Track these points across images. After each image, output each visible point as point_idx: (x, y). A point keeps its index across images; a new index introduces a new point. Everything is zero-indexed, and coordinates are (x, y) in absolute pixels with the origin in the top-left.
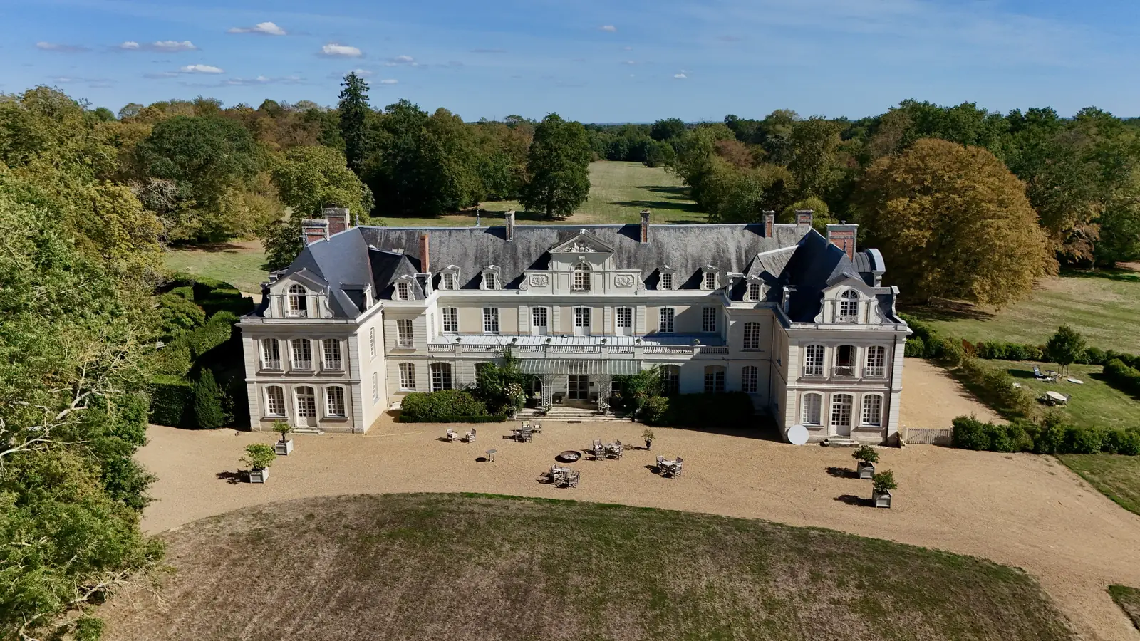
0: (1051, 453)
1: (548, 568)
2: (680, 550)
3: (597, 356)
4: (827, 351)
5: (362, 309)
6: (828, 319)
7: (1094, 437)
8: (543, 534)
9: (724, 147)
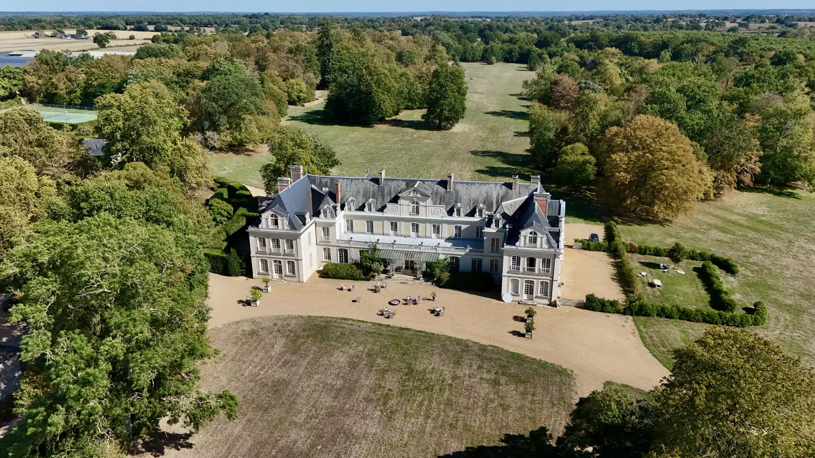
0: (631, 315)
1: (369, 355)
2: (427, 352)
3: (419, 250)
4: (522, 259)
5: (304, 224)
6: (522, 244)
7: (653, 309)
8: (372, 340)
9: (561, 80)
